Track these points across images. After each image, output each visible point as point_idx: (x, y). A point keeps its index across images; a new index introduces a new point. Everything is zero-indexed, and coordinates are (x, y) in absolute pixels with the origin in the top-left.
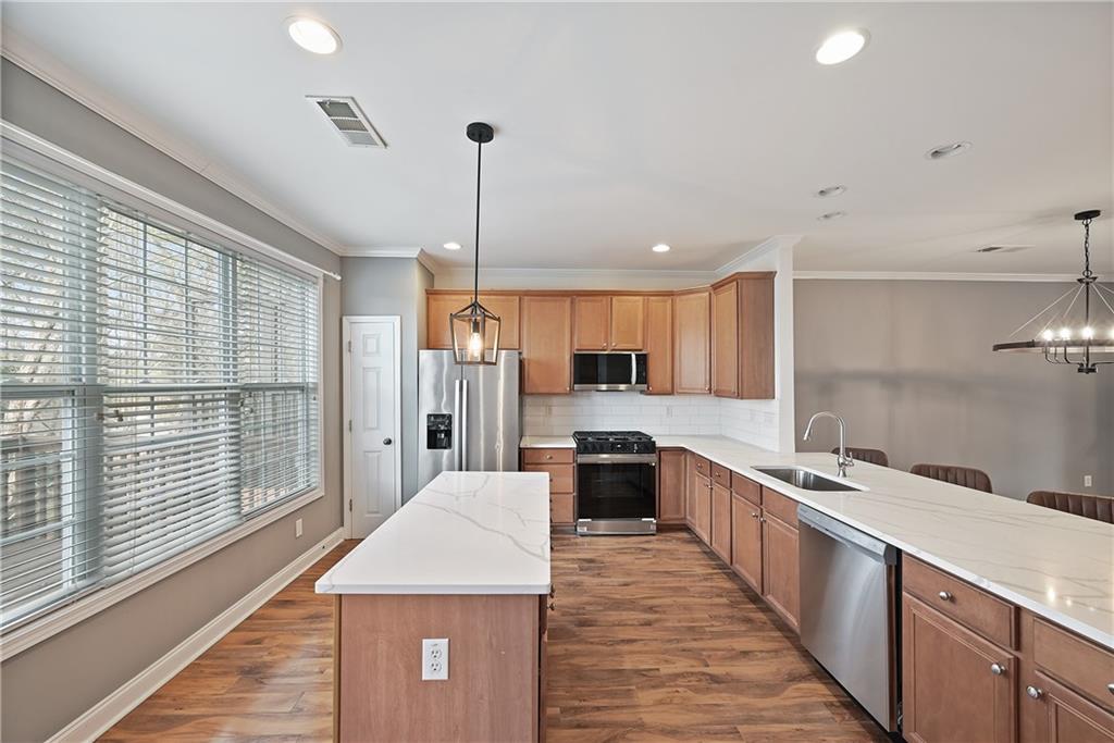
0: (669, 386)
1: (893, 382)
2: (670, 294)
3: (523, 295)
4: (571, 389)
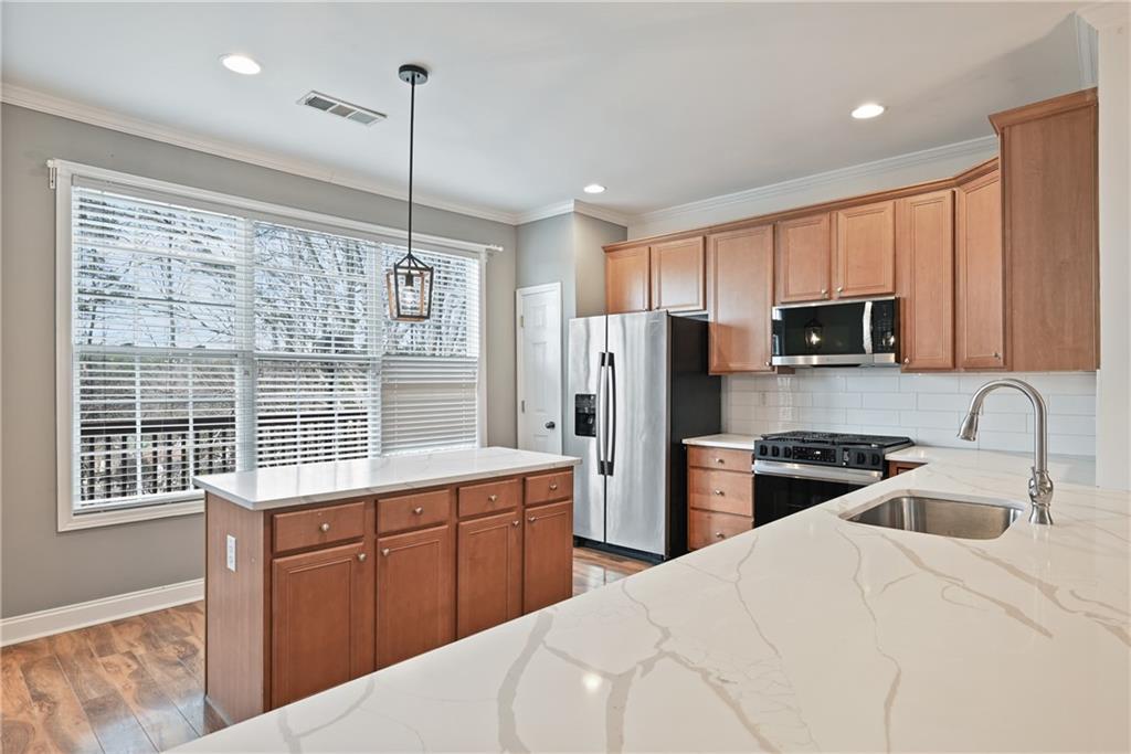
0: (947, 356)
3: (706, 234)
4: (771, 364)
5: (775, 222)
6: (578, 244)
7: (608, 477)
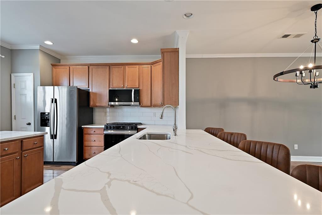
0: (149, 103)
1: (253, 103)
3: (89, 66)
4: (108, 104)
5: (110, 66)
6: (41, 61)
7: (54, 140)
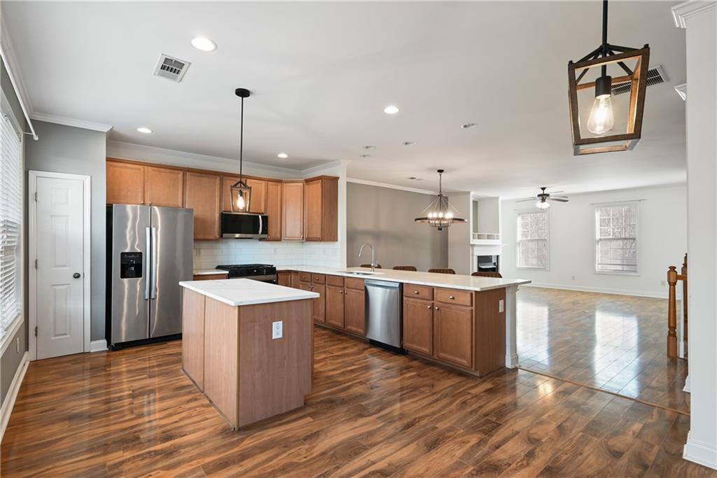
0: (279, 236)
2: (280, 181)
